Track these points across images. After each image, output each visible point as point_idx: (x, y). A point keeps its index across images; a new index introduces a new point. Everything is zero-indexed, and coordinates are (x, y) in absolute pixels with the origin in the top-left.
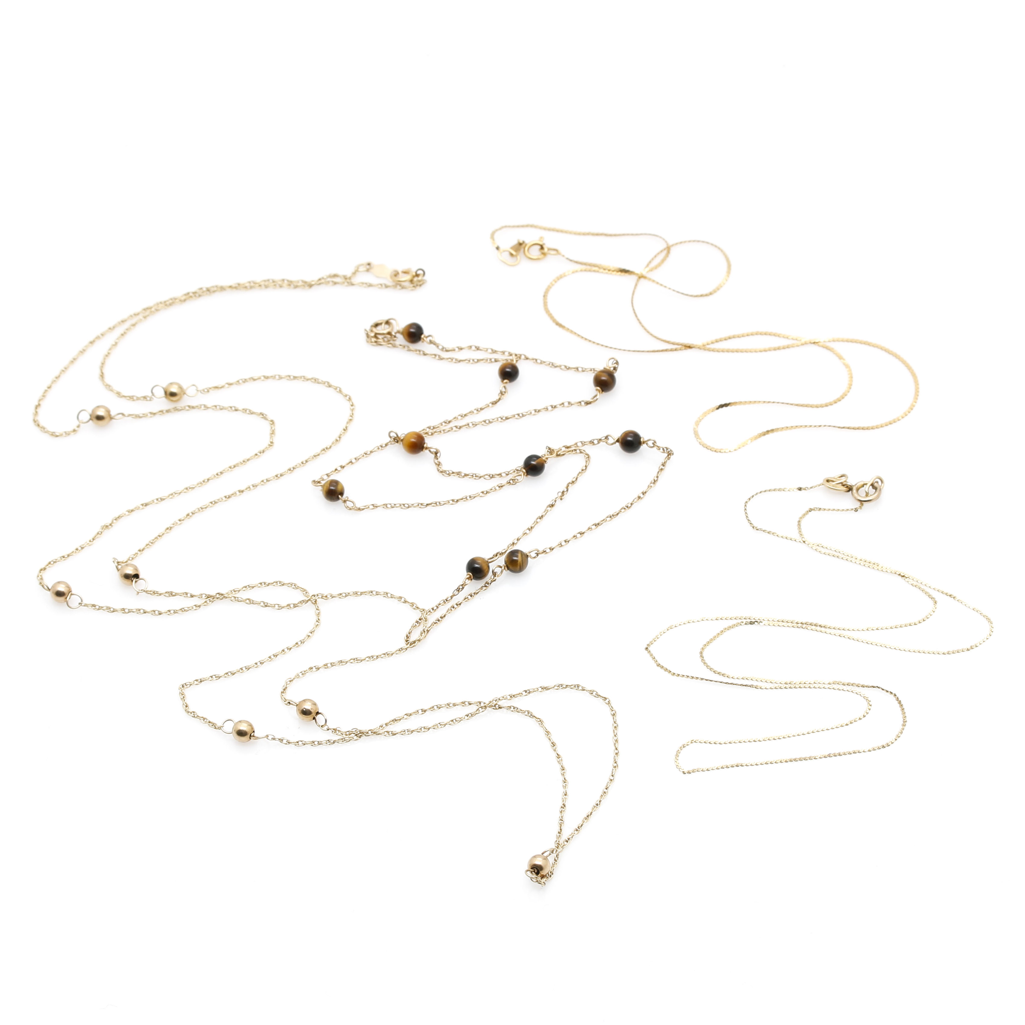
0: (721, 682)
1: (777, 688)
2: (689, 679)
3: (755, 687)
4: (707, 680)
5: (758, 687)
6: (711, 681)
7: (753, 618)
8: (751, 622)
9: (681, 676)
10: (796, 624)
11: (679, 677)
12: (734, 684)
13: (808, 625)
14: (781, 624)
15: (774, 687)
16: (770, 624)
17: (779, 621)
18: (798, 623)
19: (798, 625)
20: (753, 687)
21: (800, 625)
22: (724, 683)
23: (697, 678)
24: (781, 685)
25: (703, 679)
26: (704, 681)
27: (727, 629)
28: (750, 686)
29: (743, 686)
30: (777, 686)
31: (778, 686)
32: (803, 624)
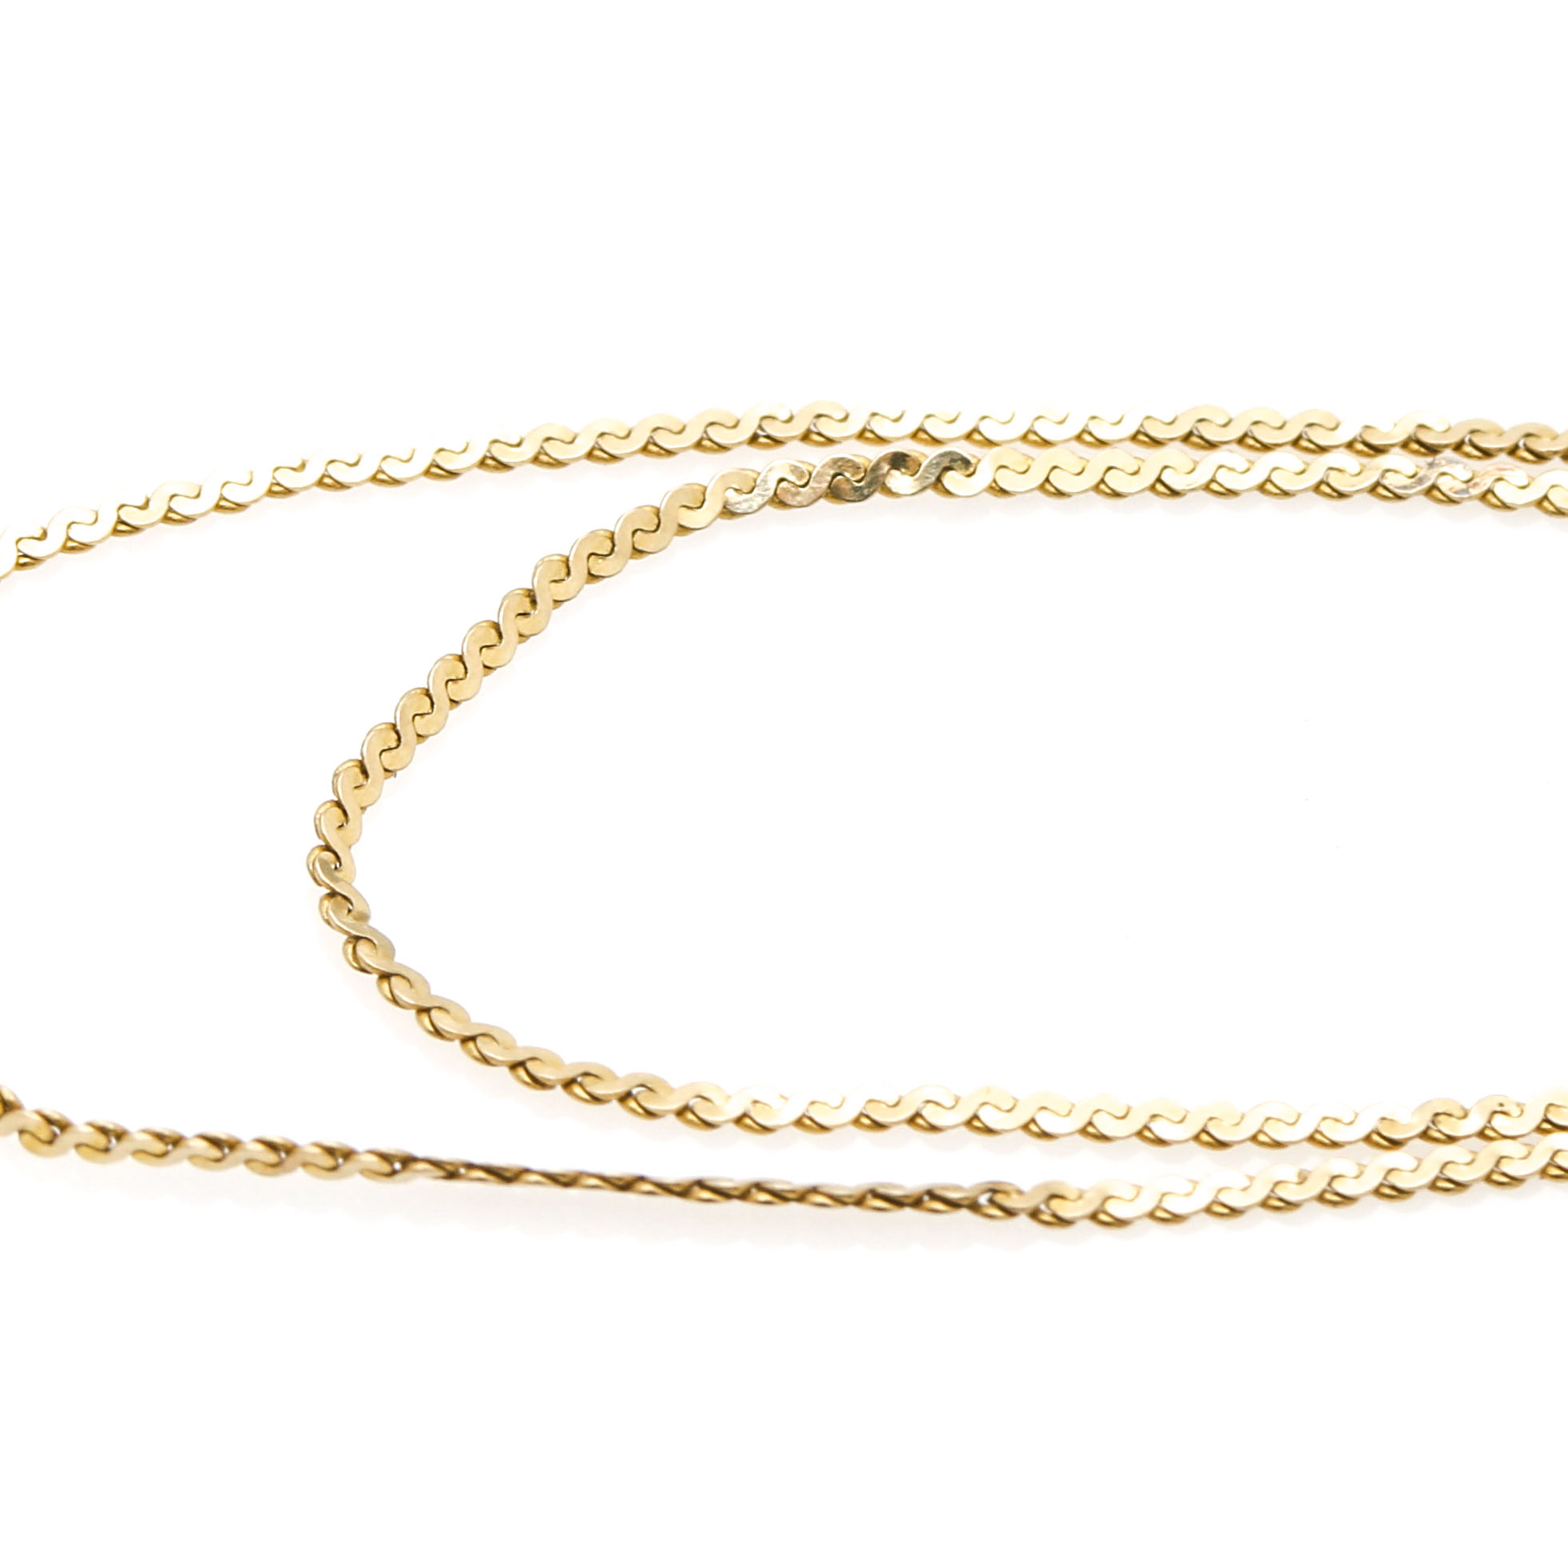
0: (626, 1185)
1: (1290, 1193)
2: (236, 1174)
3: (1034, 1214)
4: (451, 1172)
5: (1064, 1209)
6: (504, 1176)
7: (854, 426)
8: (841, 466)
9: (139, 1153)
10: (1348, 461)
11: (124, 1167)
12: (780, 1196)
13: (1487, 454)
14: (1178, 465)
15: (1259, 1193)
16: (1059, 480)
17: (1156, 443)
18: (1378, 450)
19: (1383, 461)
20: (1010, 1213)
21: (1402, 465)
22: (666, 1189)
23: (338, 1157)
24: (1322, 1164)
25: (408, 1161)
26: (422, 1184)
27: (579, 570)
28: (974, 1207)
29: (897, 1202)
30: (1289, 1173)
31: (1303, 1179)
32: (1432, 450)
